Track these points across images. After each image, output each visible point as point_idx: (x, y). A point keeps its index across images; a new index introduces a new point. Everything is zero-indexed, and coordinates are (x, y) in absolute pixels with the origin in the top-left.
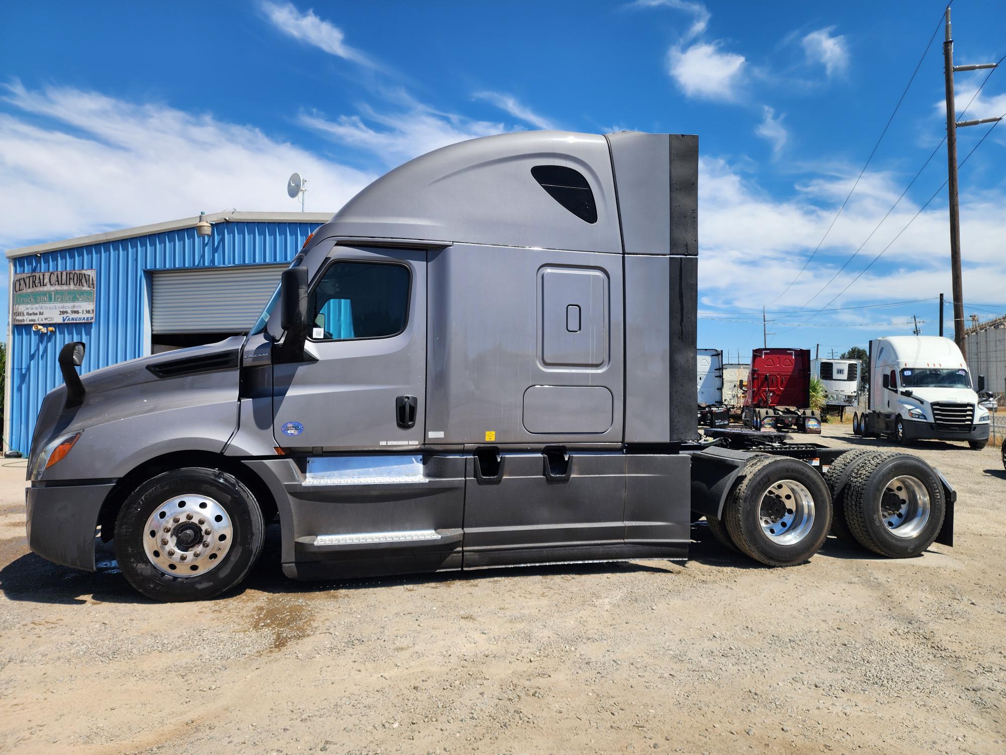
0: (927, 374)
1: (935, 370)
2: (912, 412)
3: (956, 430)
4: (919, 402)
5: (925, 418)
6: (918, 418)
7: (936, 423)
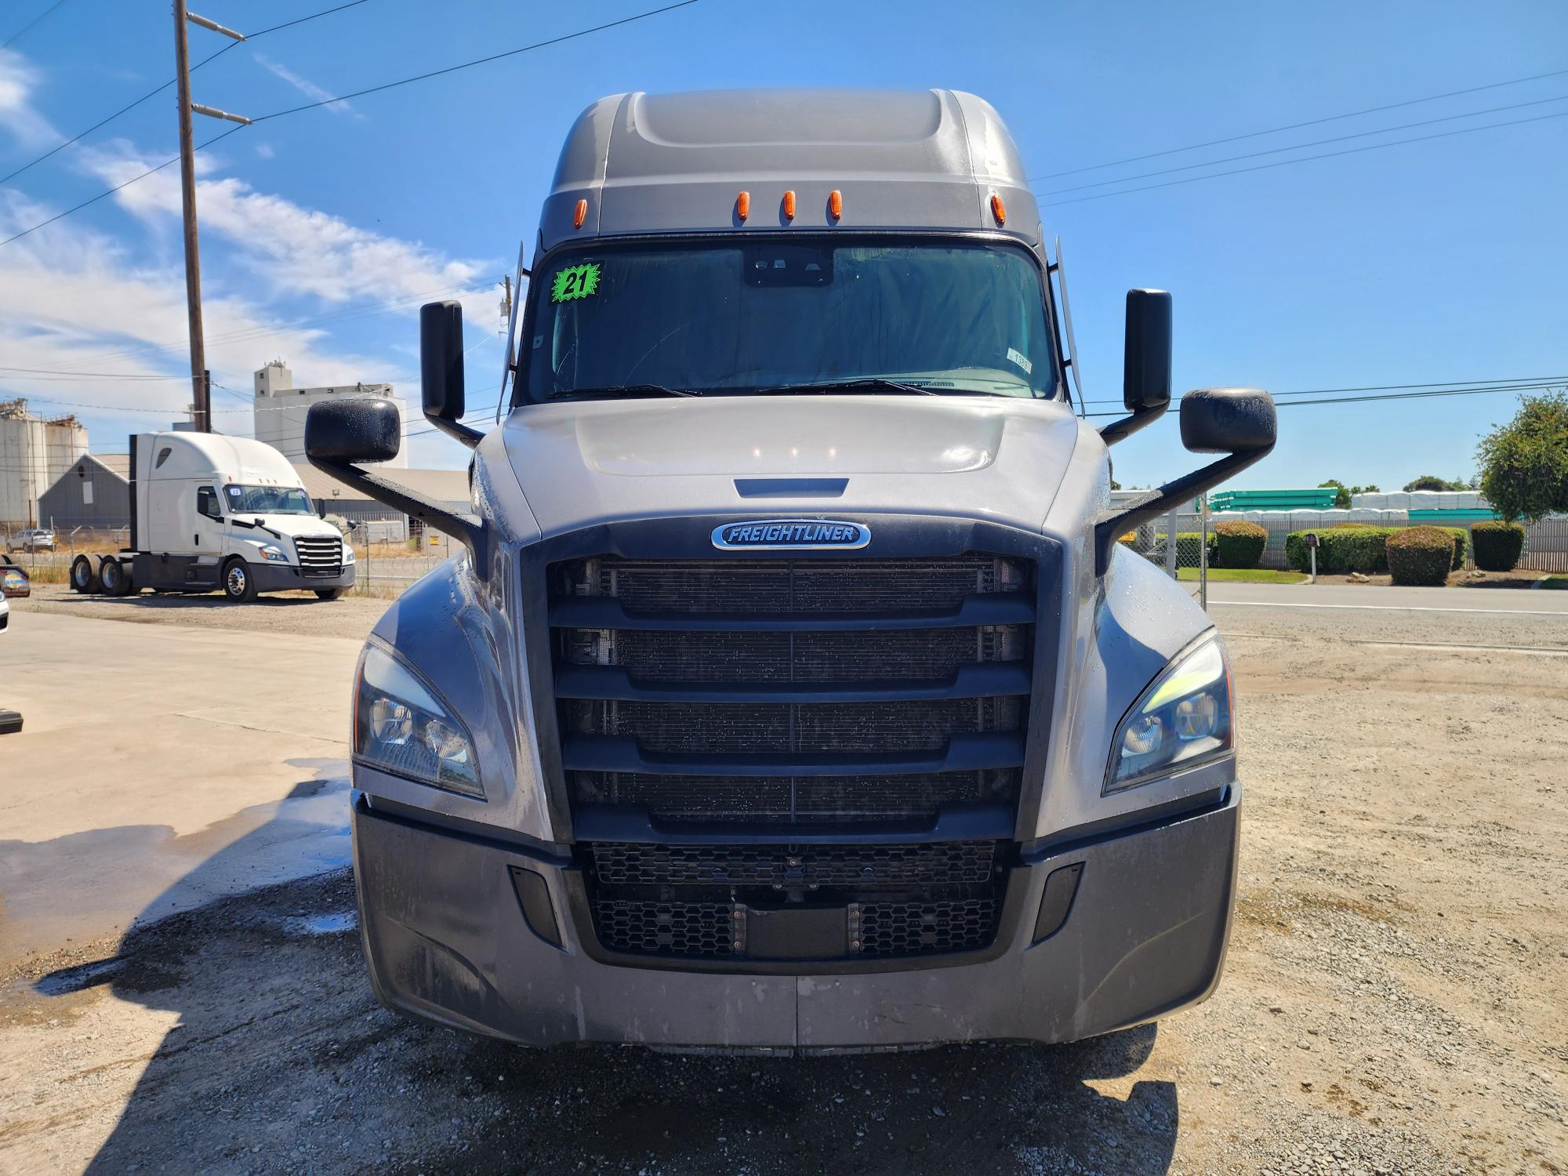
0: (261, 496)
1: (270, 488)
2: (266, 550)
3: (324, 574)
4: (272, 536)
5: (286, 559)
6: (276, 559)
7: (301, 566)
